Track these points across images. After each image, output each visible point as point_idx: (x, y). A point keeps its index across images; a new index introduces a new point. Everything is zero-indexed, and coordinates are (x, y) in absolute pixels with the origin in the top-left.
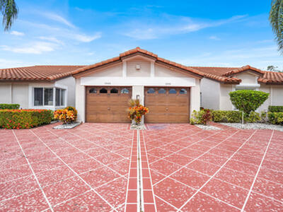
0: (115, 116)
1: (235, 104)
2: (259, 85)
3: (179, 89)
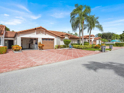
1: (64, 43)
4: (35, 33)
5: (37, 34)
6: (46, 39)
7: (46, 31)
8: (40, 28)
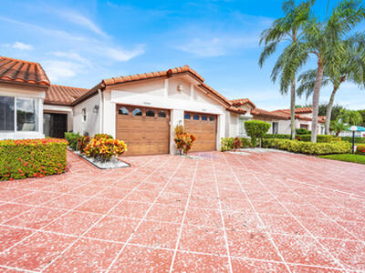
0: (152, 146)
2: (252, 116)
3: (205, 116)
4: (165, 90)
5: (169, 94)
6: (197, 115)
7: (202, 86)
8: (183, 72)
